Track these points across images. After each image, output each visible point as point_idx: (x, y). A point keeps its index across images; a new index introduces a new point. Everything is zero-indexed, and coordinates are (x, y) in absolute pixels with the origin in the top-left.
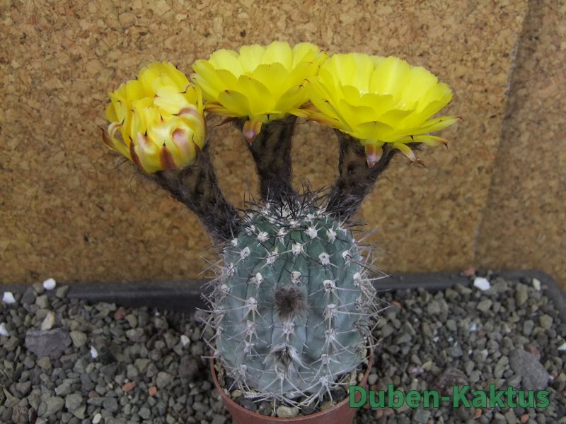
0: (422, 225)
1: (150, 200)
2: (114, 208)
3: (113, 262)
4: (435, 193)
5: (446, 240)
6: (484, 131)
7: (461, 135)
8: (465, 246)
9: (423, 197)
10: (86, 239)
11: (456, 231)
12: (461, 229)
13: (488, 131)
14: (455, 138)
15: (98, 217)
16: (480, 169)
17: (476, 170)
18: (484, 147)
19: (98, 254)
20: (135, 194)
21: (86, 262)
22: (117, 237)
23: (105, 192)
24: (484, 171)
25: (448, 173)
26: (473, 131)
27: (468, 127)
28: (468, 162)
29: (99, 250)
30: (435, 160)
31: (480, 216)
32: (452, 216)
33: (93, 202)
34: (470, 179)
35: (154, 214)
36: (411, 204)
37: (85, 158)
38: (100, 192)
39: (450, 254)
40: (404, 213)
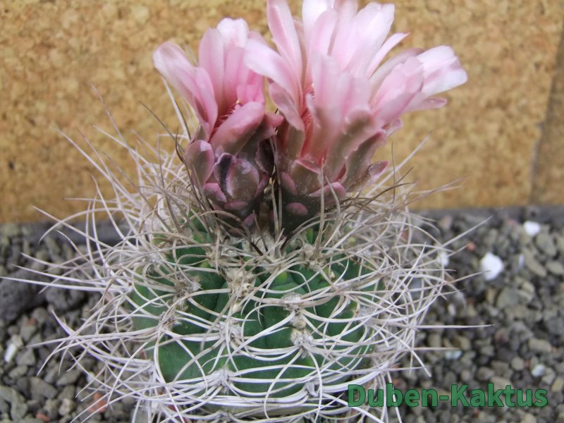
0: (462, 143)
1: (97, 108)
2: (49, 122)
3: (48, 198)
4: (478, 99)
5: (494, 164)
6: (543, 12)
7: (512, 18)
8: (518, 173)
9: (463, 105)
10: (11, 166)
11: (507, 153)
12: (513, 150)
13: (548, 12)
14: (505, 23)
15: (27, 134)
16: (537, 66)
17: (532, 67)
18: (542, 35)
19: (28, 187)
20: (77, 102)
21: (11, 199)
22: (53, 163)
23: (36, 98)
24: (542, 68)
25: (496, 71)
26: (528, 13)
27: (521, 7)
28: (522, 56)
29: (29, 181)
30: (478, 53)
31: (538, 133)
32: (501, 132)
33: (21, 112)
34: (525, 79)
35: (102, 130)
36: (448, 115)
37: (9, 51)
38: (30, 98)
39: (500, 185)
40: (438, 127)
